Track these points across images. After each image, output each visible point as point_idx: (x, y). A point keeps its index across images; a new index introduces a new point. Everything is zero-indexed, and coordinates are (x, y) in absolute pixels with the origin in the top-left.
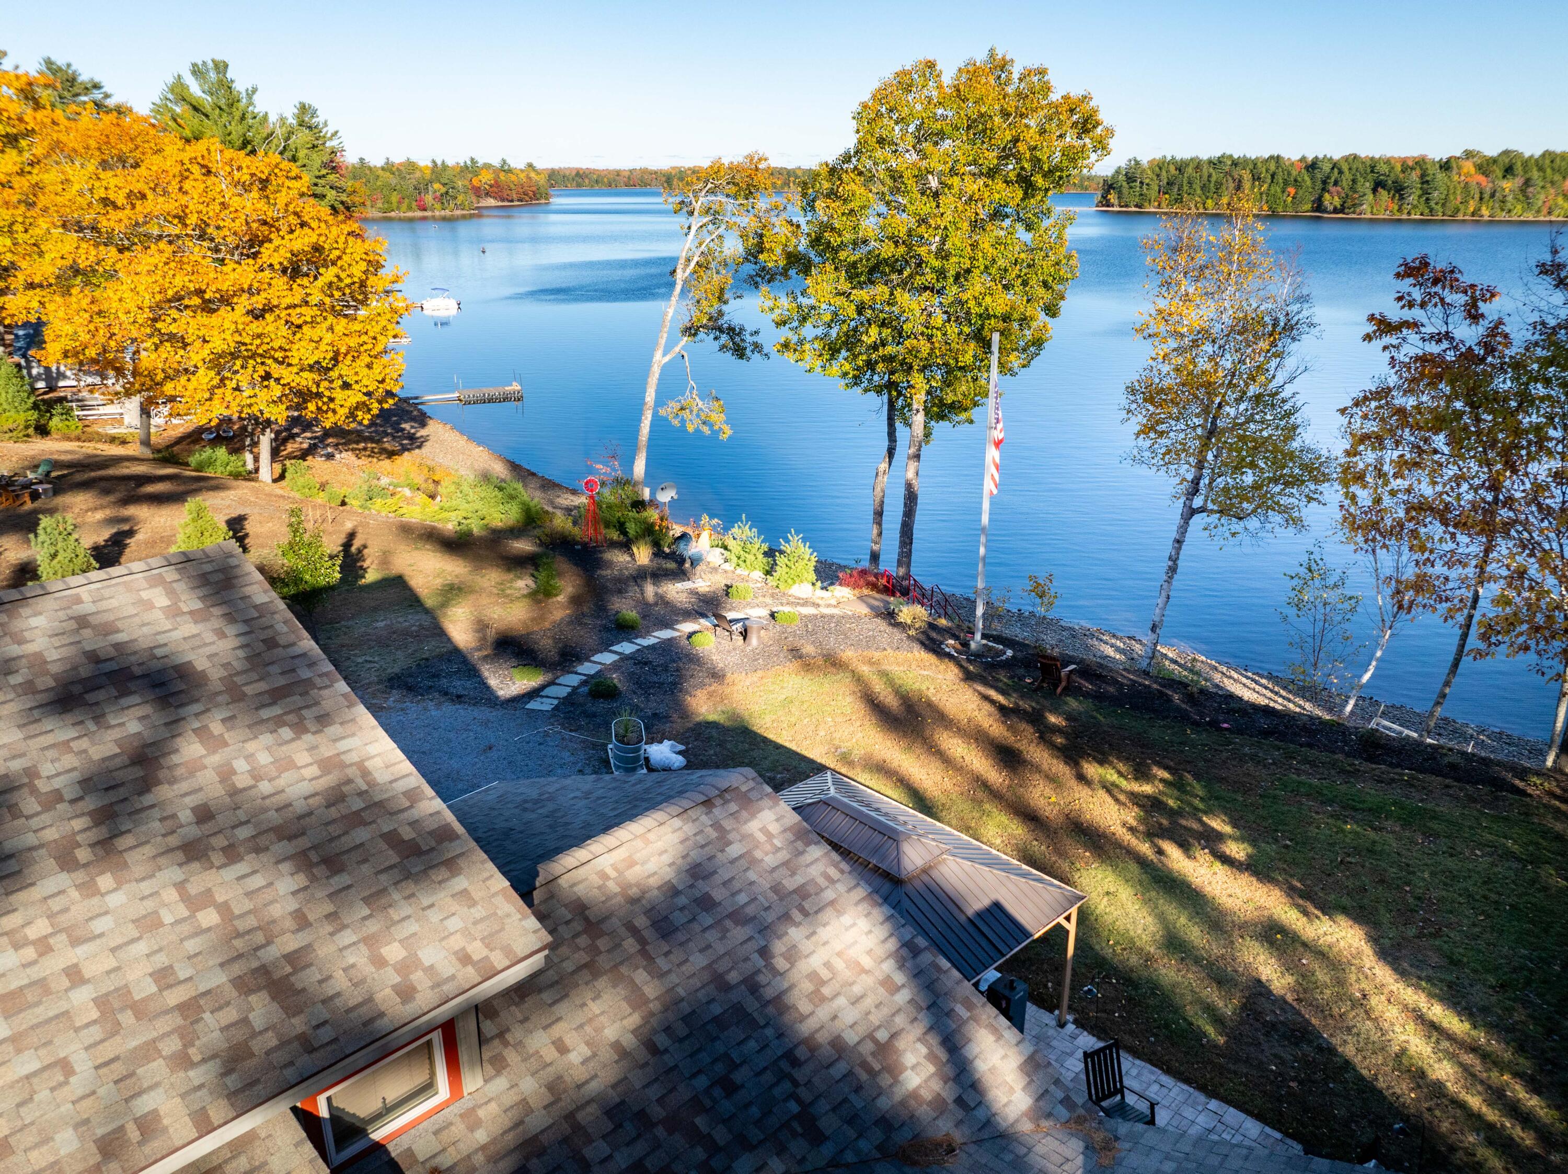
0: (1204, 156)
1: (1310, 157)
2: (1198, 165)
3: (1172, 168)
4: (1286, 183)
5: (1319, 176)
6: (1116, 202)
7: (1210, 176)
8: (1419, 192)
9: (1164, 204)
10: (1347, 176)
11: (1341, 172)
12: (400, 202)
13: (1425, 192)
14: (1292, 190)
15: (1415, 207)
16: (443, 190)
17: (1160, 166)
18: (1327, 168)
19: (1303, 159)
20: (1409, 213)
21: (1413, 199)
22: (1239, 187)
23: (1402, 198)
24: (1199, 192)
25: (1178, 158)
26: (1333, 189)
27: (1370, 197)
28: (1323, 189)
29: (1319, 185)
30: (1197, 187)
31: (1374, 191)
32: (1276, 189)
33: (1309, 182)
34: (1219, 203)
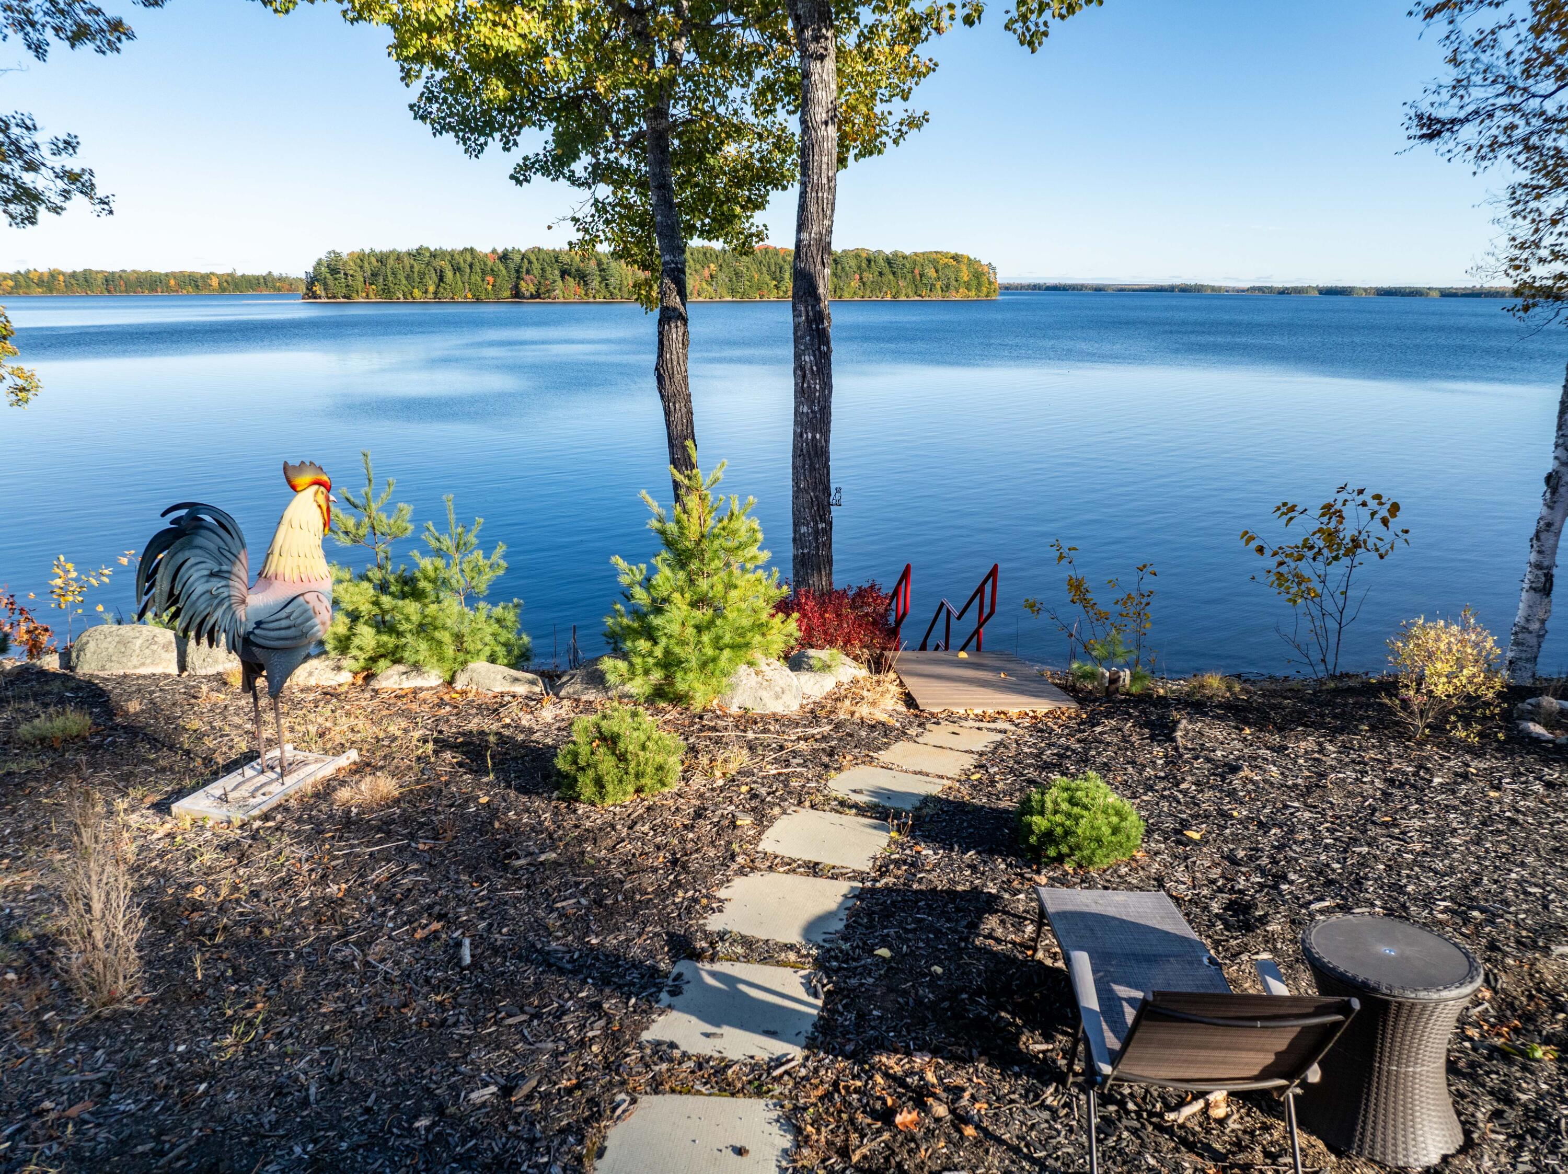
0: (403, 248)
1: (500, 250)
2: (399, 258)
3: (373, 260)
4: (483, 271)
5: (512, 266)
6: (323, 294)
7: (412, 267)
8: (599, 279)
9: (372, 295)
10: (536, 266)
11: (530, 262)
13: (604, 279)
14: (490, 279)
15: (598, 291)
17: (361, 258)
18: (517, 258)
19: (494, 251)
20: (594, 297)
21: (595, 284)
22: (441, 279)
23: (586, 284)
24: (404, 282)
25: (377, 250)
26: (527, 277)
27: (560, 283)
28: (518, 278)
29: (513, 274)
30: (402, 276)
31: (562, 277)
32: (476, 278)
33: (504, 272)
34: (426, 292)
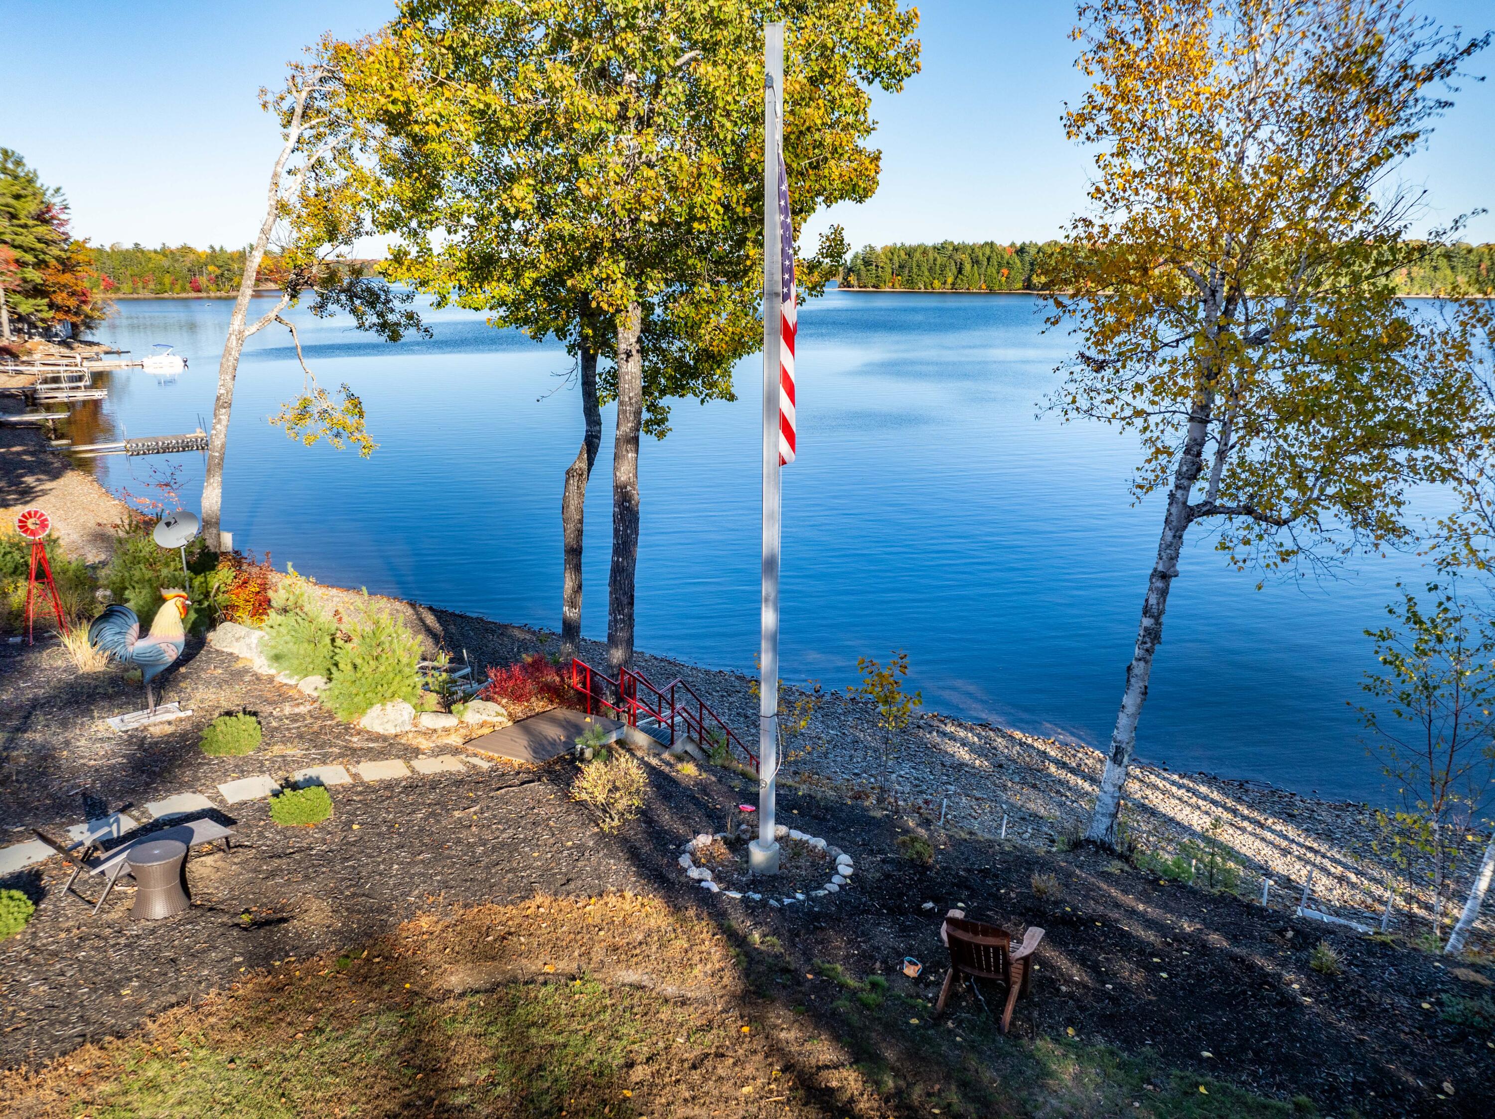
0: (929, 242)
1: (1018, 244)
2: (925, 252)
3: (902, 253)
4: (1000, 265)
5: (1027, 259)
6: (856, 283)
7: (935, 260)
9: (897, 285)
11: (1045, 255)
12: (173, 284)
14: (1005, 271)
16: (218, 272)
17: (892, 251)
18: (1033, 251)
19: (1013, 245)
22: (960, 271)
24: (927, 273)
25: (907, 244)
28: (1032, 270)
29: (1028, 267)
30: (925, 269)
32: (992, 270)
33: (1019, 264)
34: (945, 283)
